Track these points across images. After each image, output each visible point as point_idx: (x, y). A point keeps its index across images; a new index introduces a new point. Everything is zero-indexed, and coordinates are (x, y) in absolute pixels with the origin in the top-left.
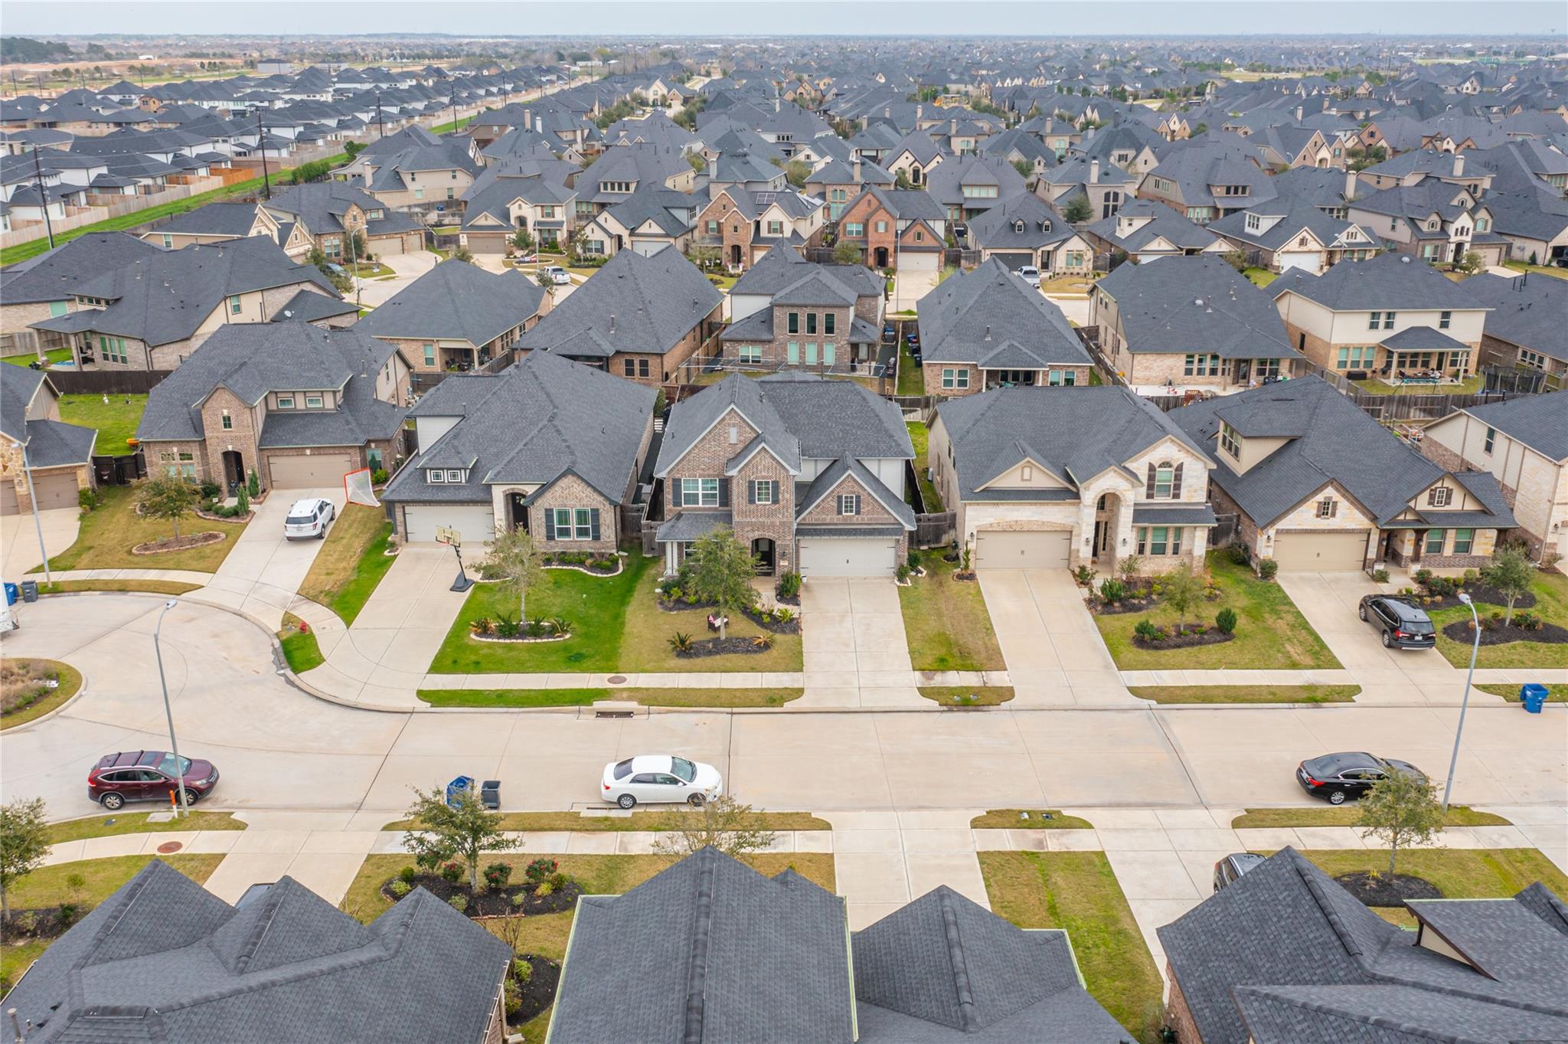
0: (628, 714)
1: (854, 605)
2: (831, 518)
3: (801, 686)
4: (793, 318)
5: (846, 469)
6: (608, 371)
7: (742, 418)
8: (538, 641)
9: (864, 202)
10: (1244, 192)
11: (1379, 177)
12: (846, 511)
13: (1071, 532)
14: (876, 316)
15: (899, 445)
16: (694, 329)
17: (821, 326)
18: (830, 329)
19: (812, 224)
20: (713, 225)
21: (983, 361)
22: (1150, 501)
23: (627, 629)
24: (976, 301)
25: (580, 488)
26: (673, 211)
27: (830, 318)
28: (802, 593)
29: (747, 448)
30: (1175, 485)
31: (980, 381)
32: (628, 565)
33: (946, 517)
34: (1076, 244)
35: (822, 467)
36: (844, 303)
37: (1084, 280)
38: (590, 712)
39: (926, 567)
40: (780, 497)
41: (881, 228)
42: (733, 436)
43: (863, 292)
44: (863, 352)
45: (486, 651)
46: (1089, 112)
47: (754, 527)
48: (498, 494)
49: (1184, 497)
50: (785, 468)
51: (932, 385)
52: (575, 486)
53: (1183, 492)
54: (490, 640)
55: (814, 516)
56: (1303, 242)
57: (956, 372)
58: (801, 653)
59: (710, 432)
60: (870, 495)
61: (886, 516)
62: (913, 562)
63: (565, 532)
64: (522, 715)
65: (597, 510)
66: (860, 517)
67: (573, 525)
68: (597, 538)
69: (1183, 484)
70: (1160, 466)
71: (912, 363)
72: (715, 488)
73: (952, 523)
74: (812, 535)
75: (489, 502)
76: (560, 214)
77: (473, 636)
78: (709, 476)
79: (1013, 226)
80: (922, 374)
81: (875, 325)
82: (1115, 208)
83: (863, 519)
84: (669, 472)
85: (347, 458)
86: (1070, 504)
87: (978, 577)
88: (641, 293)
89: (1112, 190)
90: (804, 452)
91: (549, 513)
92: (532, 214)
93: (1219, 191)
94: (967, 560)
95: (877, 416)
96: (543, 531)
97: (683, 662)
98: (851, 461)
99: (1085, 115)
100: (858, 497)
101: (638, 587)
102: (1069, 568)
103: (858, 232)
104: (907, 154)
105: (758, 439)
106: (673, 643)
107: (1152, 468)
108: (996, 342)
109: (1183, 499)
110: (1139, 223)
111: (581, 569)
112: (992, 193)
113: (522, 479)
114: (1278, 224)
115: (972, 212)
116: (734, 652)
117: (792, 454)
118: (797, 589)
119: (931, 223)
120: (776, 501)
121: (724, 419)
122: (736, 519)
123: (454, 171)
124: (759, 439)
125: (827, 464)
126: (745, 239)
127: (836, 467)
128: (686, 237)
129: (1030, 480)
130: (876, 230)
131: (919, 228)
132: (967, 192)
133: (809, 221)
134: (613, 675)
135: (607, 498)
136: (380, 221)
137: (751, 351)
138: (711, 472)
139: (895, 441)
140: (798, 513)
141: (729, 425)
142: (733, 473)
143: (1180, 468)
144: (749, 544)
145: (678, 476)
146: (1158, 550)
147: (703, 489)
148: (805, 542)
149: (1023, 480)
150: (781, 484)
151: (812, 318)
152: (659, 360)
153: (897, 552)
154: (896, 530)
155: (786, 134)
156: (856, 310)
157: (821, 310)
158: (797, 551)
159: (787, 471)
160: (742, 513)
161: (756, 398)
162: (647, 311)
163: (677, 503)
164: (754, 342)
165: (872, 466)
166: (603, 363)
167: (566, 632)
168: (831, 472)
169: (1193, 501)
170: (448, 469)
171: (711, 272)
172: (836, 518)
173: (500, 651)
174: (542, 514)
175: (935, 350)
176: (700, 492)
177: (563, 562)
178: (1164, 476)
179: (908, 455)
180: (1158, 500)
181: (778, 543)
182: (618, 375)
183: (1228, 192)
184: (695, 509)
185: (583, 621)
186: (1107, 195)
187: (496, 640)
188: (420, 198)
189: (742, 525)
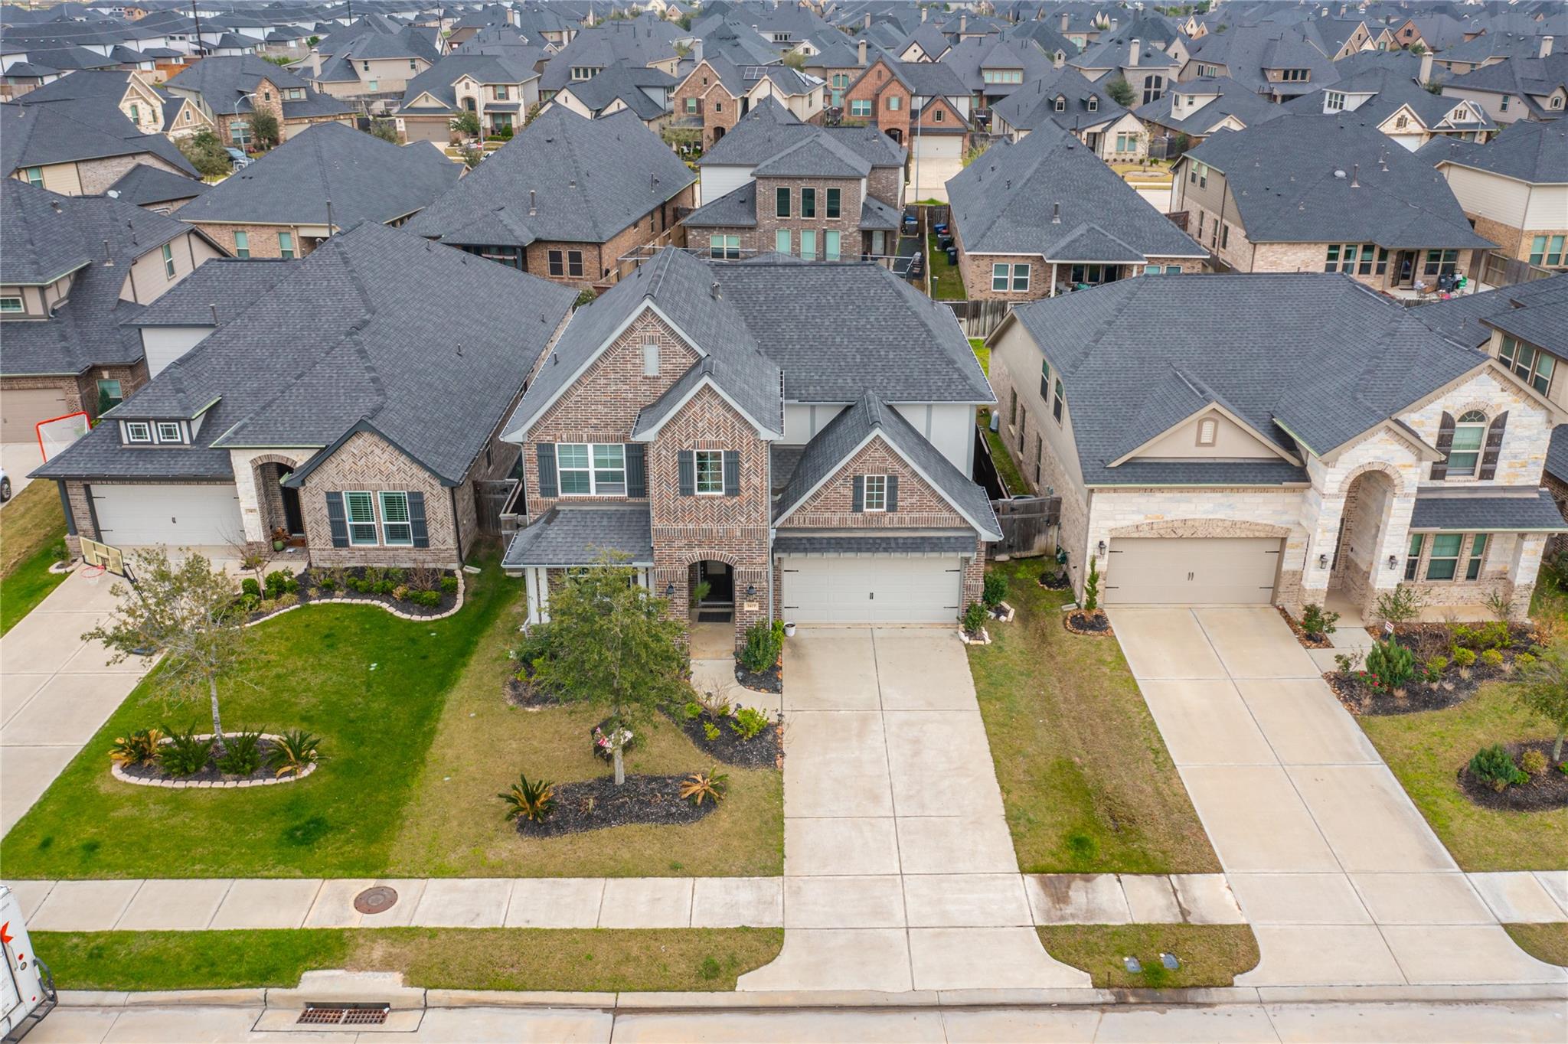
0: (372, 1011)
1: (887, 691)
2: (841, 518)
3: (776, 923)
4: (784, 194)
5: (872, 424)
6: (525, 269)
7: (666, 327)
8: (244, 784)
9: (874, 73)
10: (1303, 77)
11: (1449, 63)
12: (870, 505)
13: (1283, 540)
14: (896, 195)
15: (965, 378)
16: (651, 213)
17: (821, 206)
18: (833, 212)
19: (810, 105)
20: (692, 104)
21: (1052, 251)
22: (1438, 483)
23: (434, 752)
24: (1037, 170)
25: (386, 456)
26: (648, 92)
27: (834, 195)
28: (786, 661)
29: (678, 386)
30: (1486, 455)
31: (1047, 280)
32: (475, 594)
33: (1042, 504)
34: (1129, 124)
35: (824, 418)
36: (851, 173)
37: (1142, 168)
38: (289, 1004)
39: (1013, 600)
40: (743, 482)
41: (894, 105)
42: (651, 361)
43: (877, 162)
44: (878, 245)
45: (126, 811)
46: (1099, 18)
47: (692, 539)
48: (243, 464)
49: (1505, 474)
50: (750, 427)
51: (978, 286)
52: (378, 451)
53: (1502, 467)
54: (145, 782)
55: (809, 515)
56: (1401, 122)
57: (1011, 267)
58: (779, 819)
59: (606, 354)
60: (915, 474)
61: (945, 514)
62: (993, 594)
63: (365, 533)
64: (129, 1016)
65: (420, 495)
66: (895, 516)
67: (380, 520)
68: (422, 543)
69: (1504, 452)
70: (1463, 419)
71: (944, 259)
72: (619, 463)
73: (1053, 514)
74: (805, 550)
75: (227, 478)
76: (514, 96)
77: (116, 771)
78: (607, 439)
79: (1051, 103)
80: (959, 274)
81: (895, 207)
82: (1157, 96)
83: (901, 520)
84: (530, 432)
85: (58, 394)
86: (1286, 489)
87: (1112, 623)
88: (575, 161)
89: (1154, 74)
90: (788, 392)
91: (333, 500)
92: (483, 96)
93: (1275, 76)
94: (1092, 593)
95: (924, 325)
96: (326, 531)
97: (527, 847)
98: (879, 411)
99: (1095, 21)
100: (893, 480)
101: (483, 643)
102: (1273, 602)
103: (866, 111)
104: (915, 46)
105: (698, 367)
106: (510, 799)
107: (1447, 422)
108: (1068, 227)
109: (1499, 480)
110: (1201, 102)
111: (385, 605)
112: (1016, 78)
113: (282, 440)
114: (1367, 103)
115: (992, 99)
116: (639, 818)
117: (767, 398)
118: (777, 655)
119: (953, 101)
120: (733, 491)
121: (631, 329)
122: (656, 524)
123: (413, 60)
124: (700, 370)
125: (833, 414)
126: (731, 117)
127: (850, 421)
128: (661, 121)
129: (1212, 445)
130: (888, 108)
131: (939, 106)
132: (988, 78)
133: (806, 100)
134: (371, 883)
135: (435, 474)
136: (300, 102)
137: (726, 242)
138: (611, 432)
139: (958, 370)
140: (780, 508)
141: (643, 340)
142: (648, 435)
143: (1500, 422)
144: (682, 572)
145: (546, 439)
146: (1443, 571)
147: (598, 463)
148: (790, 561)
149: (1199, 444)
150: (743, 458)
151: (809, 195)
152: (596, 253)
153: (963, 580)
154: (966, 541)
155: (784, 33)
156: (869, 187)
157: (821, 183)
158: (777, 579)
159: (755, 432)
160: (672, 514)
161: (702, 291)
162: (582, 186)
163: (548, 490)
164: (729, 229)
165: (916, 417)
166: (518, 256)
167: (307, 760)
168: (841, 429)
169: (1518, 483)
170: (157, 420)
171: (690, 160)
172: (850, 518)
173: (155, 811)
174: (321, 502)
175: (983, 236)
176: (592, 470)
177: (354, 591)
178: (1467, 437)
179: (982, 396)
180: (1452, 481)
181: (739, 569)
182: (542, 274)
183: (1286, 77)
184: (583, 502)
185: (354, 730)
186: (1148, 80)
187: (156, 783)
188: (373, 89)
189: (669, 536)
